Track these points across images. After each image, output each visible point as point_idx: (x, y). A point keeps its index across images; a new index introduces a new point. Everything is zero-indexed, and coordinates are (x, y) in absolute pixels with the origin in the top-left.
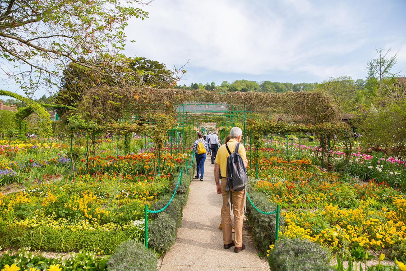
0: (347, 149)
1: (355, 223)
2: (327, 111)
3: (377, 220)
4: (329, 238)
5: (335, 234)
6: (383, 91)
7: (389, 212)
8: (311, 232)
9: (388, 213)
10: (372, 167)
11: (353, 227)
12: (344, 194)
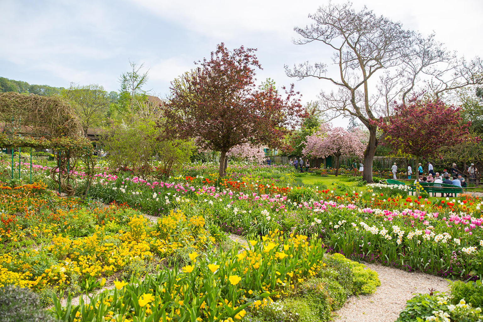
0: (89, 168)
1: (88, 252)
2: (66, 123)
3: (112, 244)
4: (55, 276)
5: (63, 270)
6: (135, 107)
7: (126, 234)
8: (31, 275)
9: (124, 234)
10: (116, 188)
11: (85, 257)
12: (82, 221)
